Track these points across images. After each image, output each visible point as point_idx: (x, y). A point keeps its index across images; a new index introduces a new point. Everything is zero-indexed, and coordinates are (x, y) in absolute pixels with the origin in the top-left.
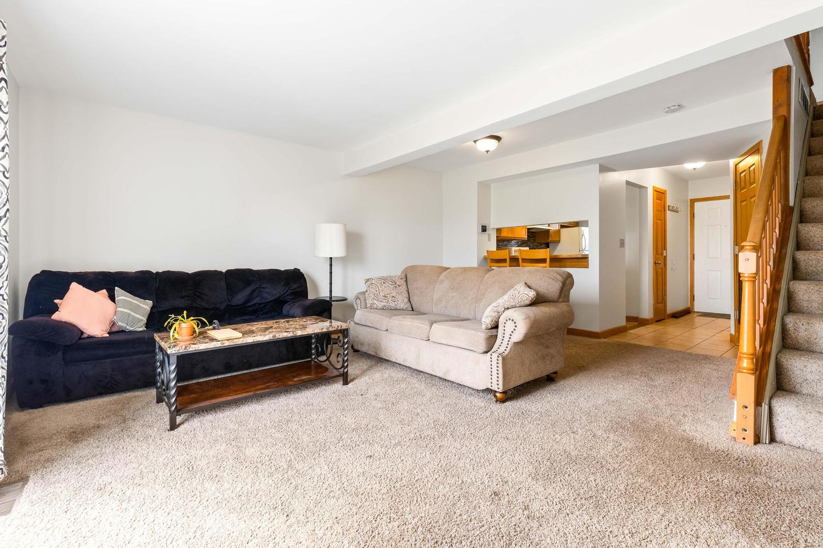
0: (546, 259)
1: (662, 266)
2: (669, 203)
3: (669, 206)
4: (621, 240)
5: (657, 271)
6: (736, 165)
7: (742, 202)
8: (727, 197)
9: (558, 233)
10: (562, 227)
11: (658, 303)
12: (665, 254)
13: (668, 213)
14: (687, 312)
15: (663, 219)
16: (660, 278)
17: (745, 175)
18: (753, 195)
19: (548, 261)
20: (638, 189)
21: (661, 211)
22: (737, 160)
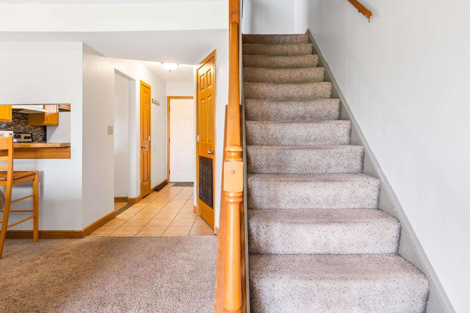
0: (8, 150)
1: (147, 149)
2: (152, 97)
3: (152, 99)
4: (109, 127)
5: (143, 154)
6: (198, 70)
7: (201, 100)
8: (191, 98)
9: (56, 116)
10: (61, 110)
11: (144, 182)
12: (150, 139)
13: (152, 105)
14: (165, 183)
15: (148, 110)
16: (146, 160)
17: (204, 78)
18: (210, 95)
19: (10, 152)
20: (128, 80)
21: (147, 103)
22: (199, 66)
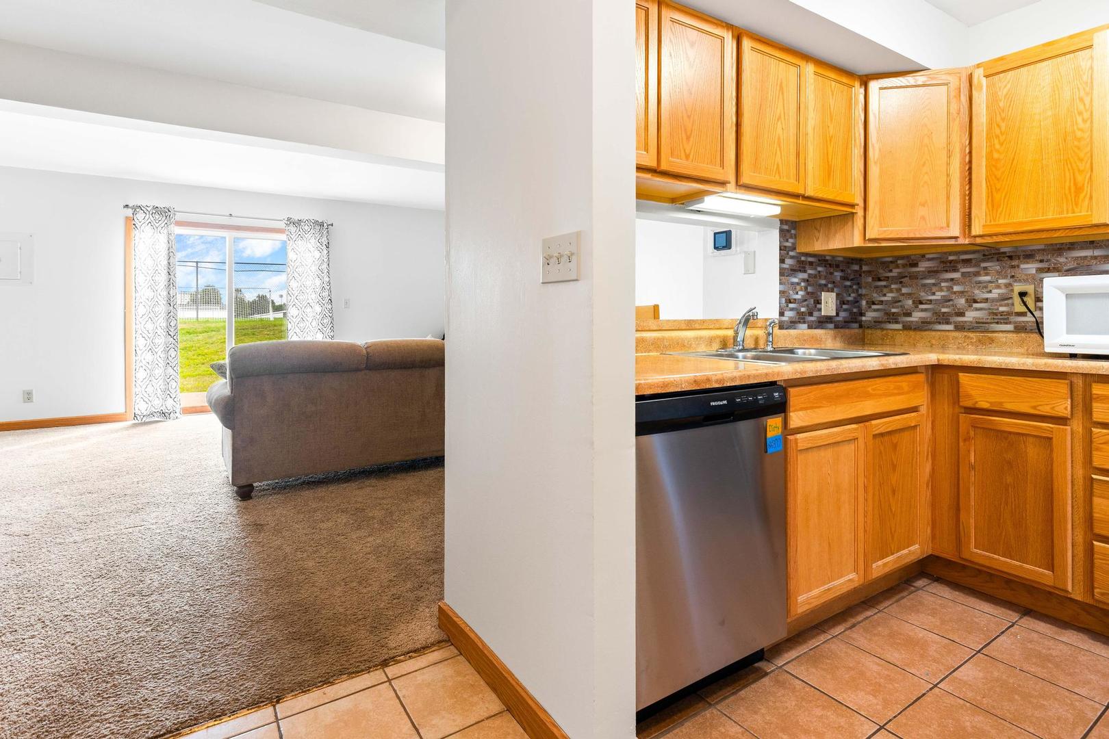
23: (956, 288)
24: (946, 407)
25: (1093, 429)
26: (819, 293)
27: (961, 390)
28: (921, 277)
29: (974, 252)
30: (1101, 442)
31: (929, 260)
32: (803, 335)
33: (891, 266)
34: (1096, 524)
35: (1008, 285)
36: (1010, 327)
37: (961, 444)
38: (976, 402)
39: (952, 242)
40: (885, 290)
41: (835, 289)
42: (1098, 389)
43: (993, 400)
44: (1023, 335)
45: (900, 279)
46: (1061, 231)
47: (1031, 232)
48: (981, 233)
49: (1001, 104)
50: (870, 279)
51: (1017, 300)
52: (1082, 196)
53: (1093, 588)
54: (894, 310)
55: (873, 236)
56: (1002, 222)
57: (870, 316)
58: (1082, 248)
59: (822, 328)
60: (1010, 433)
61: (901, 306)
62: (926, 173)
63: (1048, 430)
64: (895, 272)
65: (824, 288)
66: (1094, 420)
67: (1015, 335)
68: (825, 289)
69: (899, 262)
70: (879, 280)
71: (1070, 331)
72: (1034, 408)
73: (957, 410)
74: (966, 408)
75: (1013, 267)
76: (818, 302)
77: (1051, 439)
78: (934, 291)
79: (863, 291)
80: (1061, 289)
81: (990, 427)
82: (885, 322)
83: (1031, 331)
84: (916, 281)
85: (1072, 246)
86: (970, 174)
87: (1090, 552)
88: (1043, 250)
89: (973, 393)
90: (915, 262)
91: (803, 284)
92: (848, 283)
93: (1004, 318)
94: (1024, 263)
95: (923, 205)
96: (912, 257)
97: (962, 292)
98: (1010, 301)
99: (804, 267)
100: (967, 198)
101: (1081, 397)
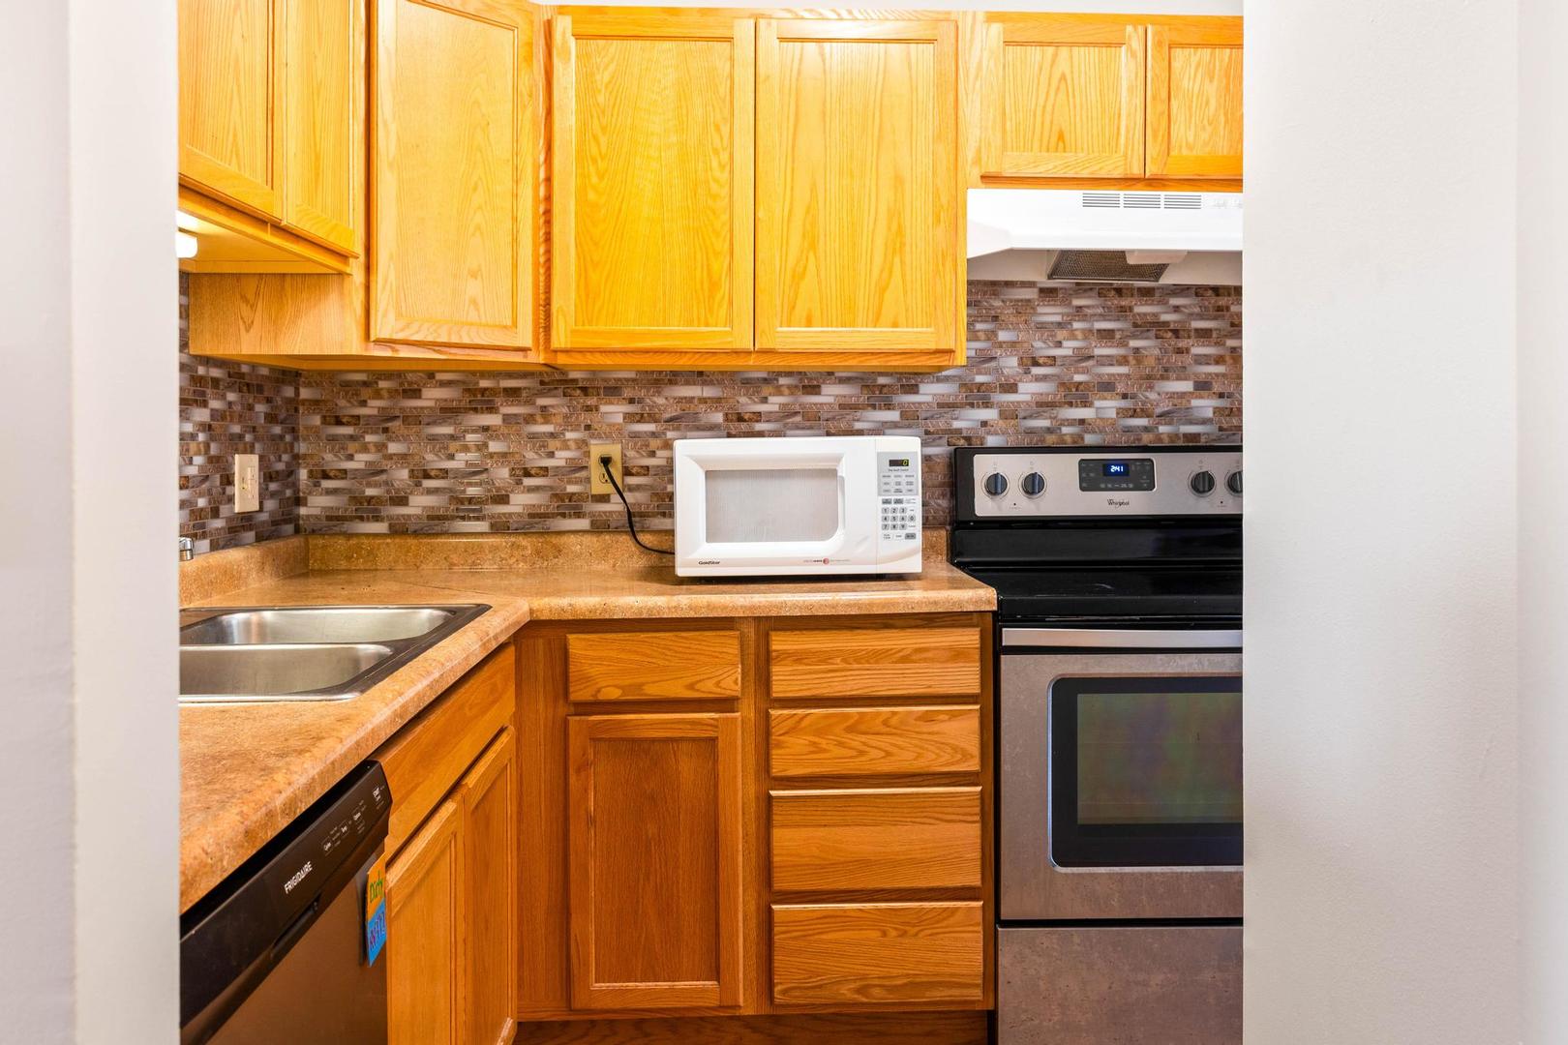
23: (494, 447)
24: (541, 706)
25: (772, 712)
26: (230, 458)
27: (572, 668)
28: (426, 420)
29: (524, 375)
30: (782, 732)
31: (443, 384)
32: (208, 569)
33: (365, 393)
34: (777, 875)
35: (582, 444)
36: (584, 524)
37: (573, 779)
38: (599, 691)
39: (517, 358)
40: (352, 447)
41: (257, 446)
42: (780, 643)
43: (627, 682)
44: (607, 537)
45: (383, 423)
46: (688, 356)
47: (646, 351)
48: (569, 346)
49: (601, 99)
50: (317, 420)
51: (596, 471)
52: (719, 296)
53: (771, 985)
54: (370, 492)
55: (385, 334)
56: (602, 328)
57: (317, 504)
58: (687, 383)
59: (236, 546)
60: (653, 740)
61: (386, 483)
62: (480, 208)
63: (711, 725)
64: (373, 408)
65: (237, 444)
66: (774, 695)
67: (595, 539)
68: (241, 446)
69: (383, 384)
70: (339, 422)
71: (713, 534)
72: (691, 687)
73: (562, 710)
74: (577, 704)
75: (588, 409)
76: (228, 480)
77: (714, 740)
78: (451, 450)
79: (302, 448)
80: (699, 461)
81: (620, 734)
82: (351, 519)
83: (617, 531)
84: (415, 429)
85: (674, 377)
86: (548, 222)
87: (767, 921)
88: (634, 380)
89: (593, 671)
90: (416, 386)
91: (201, 437)
92: (277, 430)
93: (571, 506)
94: (606, 403)
95: (474, 275)
96: (409, 376)
97: (504, 455)
98: (583, 474)
99: (203, 394)
100: (542, 271)
101: (753, 657)
